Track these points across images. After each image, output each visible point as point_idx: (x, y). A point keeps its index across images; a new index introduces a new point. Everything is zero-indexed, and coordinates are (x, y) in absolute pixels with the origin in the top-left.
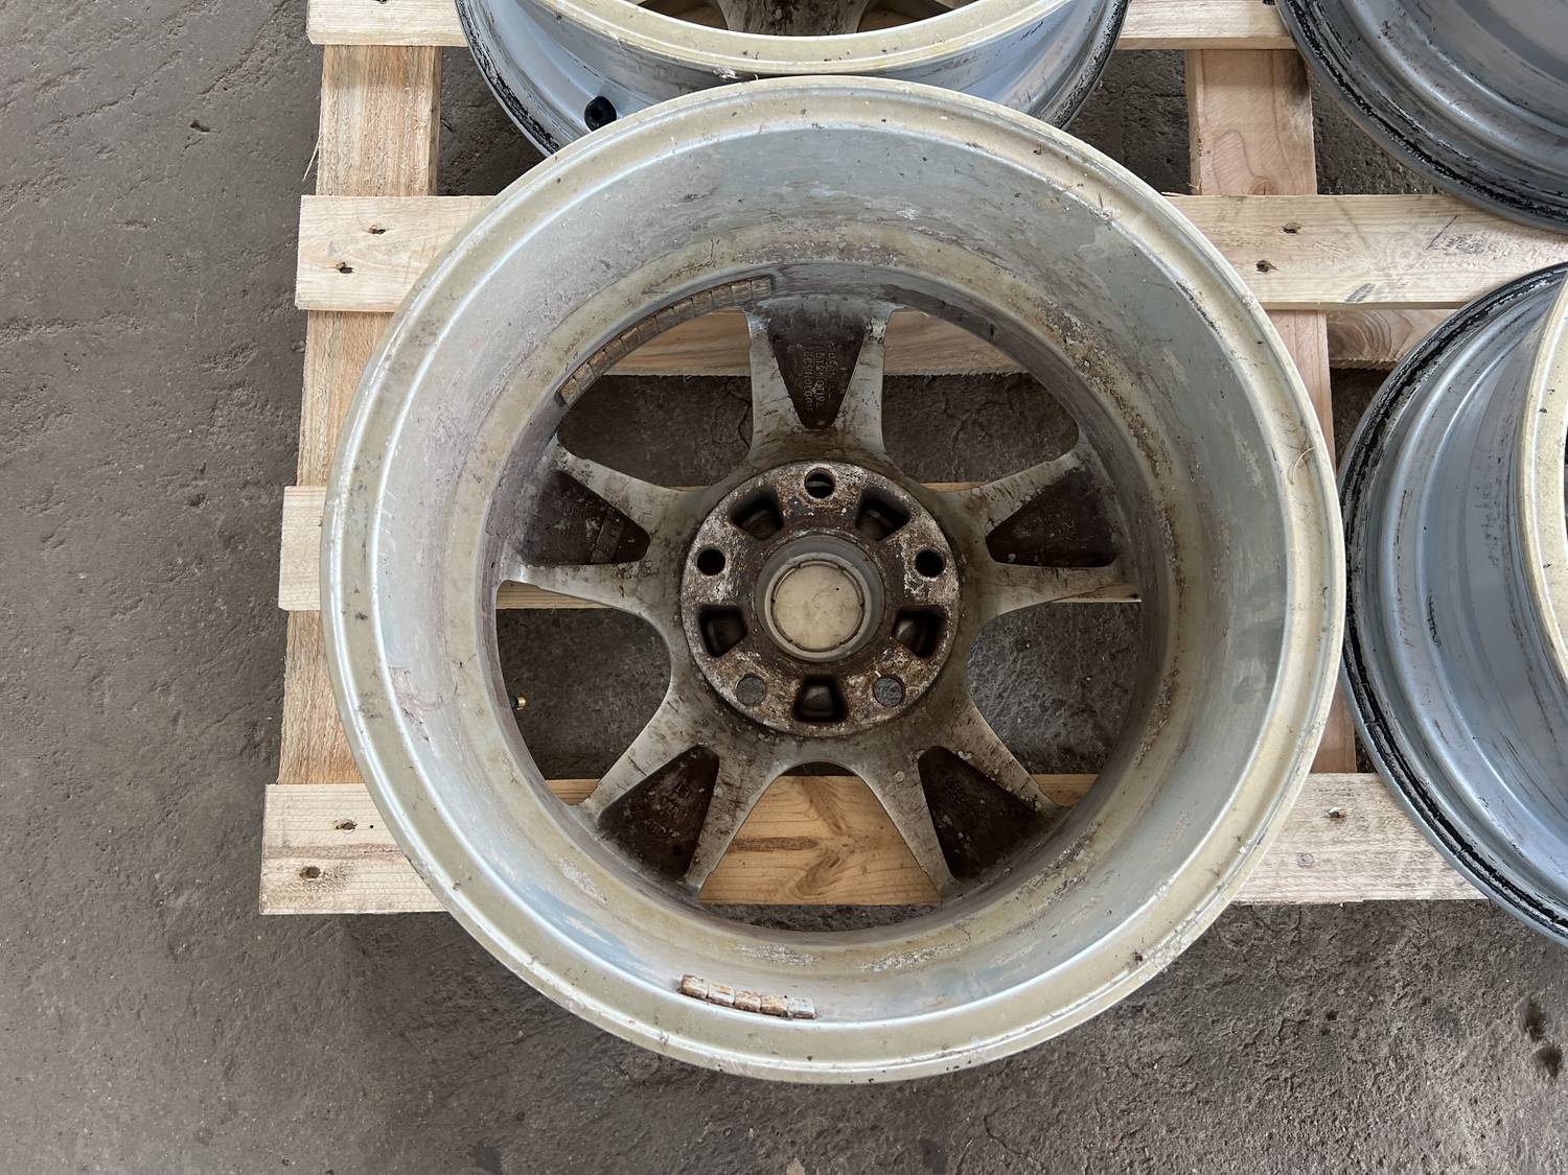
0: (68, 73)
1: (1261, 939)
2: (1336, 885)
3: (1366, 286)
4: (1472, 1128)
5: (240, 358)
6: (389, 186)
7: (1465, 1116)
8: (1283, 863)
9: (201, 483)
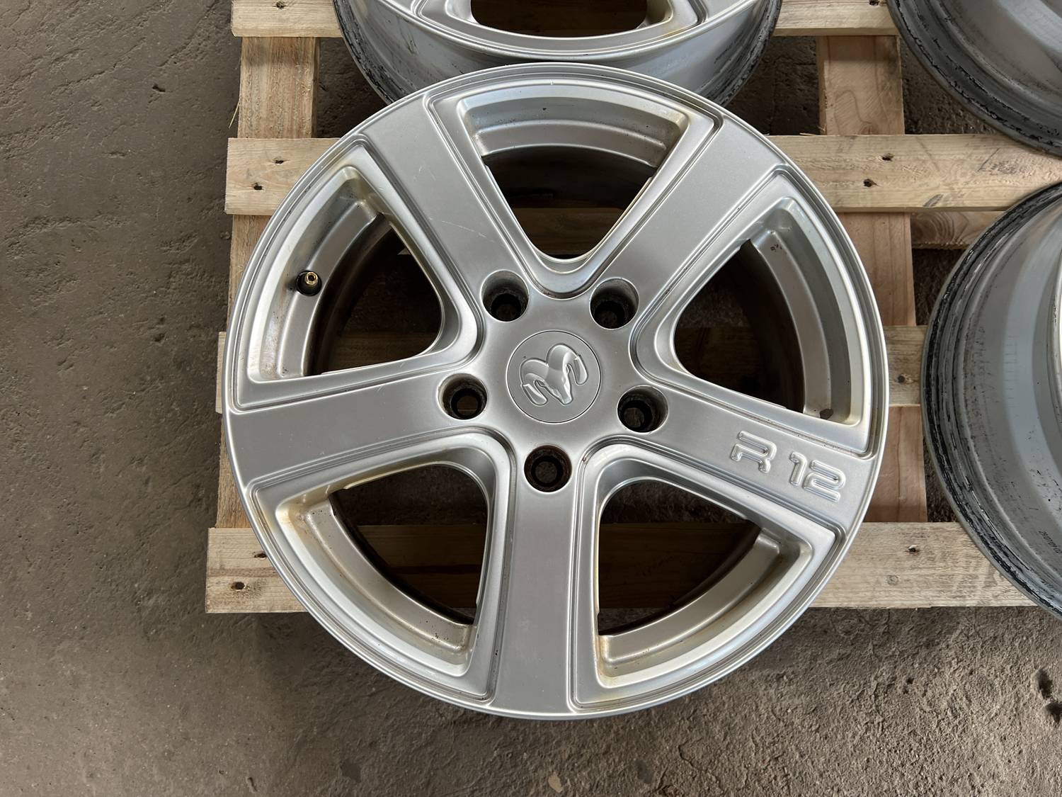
0: (71, 52)
1: (863, 630)
2: (913, 597)
3: (937, 196)
4: (1002, 756)
5: (186, 243)
6: (286, 131)
7: (998, 749)
8: (878, 582)
9: (162, 326)
